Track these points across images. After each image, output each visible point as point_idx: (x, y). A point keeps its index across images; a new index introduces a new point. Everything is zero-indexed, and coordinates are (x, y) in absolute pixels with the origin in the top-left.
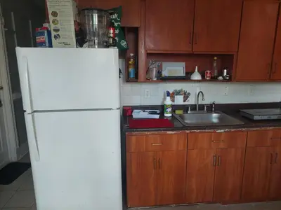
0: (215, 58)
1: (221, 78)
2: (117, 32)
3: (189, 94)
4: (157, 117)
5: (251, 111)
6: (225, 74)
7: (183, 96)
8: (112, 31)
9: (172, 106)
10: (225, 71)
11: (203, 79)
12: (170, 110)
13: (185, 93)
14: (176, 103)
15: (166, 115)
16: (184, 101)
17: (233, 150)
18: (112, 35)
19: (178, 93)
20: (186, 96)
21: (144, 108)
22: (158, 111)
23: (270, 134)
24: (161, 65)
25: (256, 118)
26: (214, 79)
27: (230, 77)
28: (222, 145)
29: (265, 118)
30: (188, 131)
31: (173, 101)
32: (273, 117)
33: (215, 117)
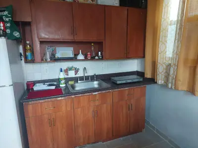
0: (92, 44)
1: (97, 58)
2: (8, 25)
3: (78, 69)
4: (53, 87)
5: (116, 78)
6: (100, 55)
7: (74, 71)
8: (2, 25)
9: (65, 79)
10: (100, 53)
11: (86, 59)
12: (63, 81)
13: (76, 69)
14: (69, 76)
15: (61, 86)
16: (76, 74)
17: (105, 105)
18: (2, 28)
19: (71, 69)
20: (77, 71)
21: (44, 82)
22: (55, 83)
23: (127, 92)
24: (55, 49)
25: (119, 82)
26: (93, 59)
27: (102, 57)
28: (97, 103)
29: (124, 82)
30: (73, 96)
31: (68, 75)
32: (129, 81)
33: (95, 84)
